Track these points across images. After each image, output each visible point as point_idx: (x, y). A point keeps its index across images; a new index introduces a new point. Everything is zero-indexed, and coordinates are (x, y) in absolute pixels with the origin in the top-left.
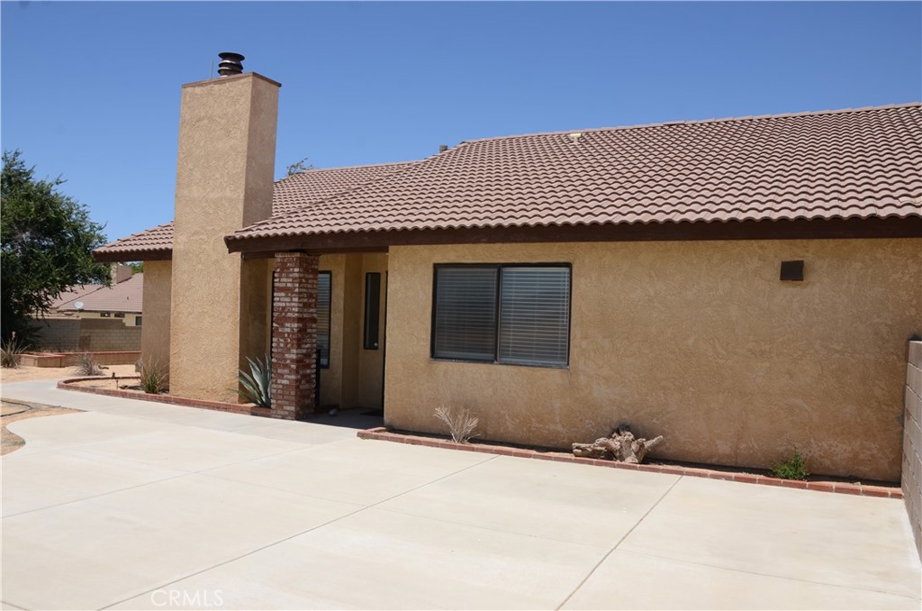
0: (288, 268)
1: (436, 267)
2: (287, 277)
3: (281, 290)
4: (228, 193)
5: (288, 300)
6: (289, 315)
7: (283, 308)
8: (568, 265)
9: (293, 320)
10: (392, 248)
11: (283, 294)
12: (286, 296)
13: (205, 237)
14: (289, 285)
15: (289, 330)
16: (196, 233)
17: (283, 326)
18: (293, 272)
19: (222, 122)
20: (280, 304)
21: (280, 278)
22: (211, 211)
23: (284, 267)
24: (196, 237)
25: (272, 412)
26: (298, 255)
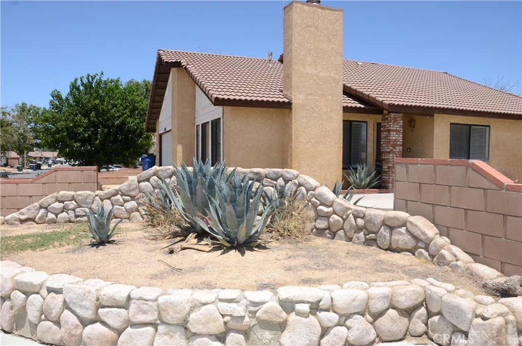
0: (398, 120)
1: (451, 124)
2: (397, 125)
3: (394, 131)
4: (333, 75)
5: (398, 136)
6: (398, 143)
7: (395, 140)
8: (489, 126)
9: (400, 145)
10: (436, 115)
11: (395, 133)
12: (397, 134)
13: (318, 98)
14: (398, 129)
15: (398, 150)
16: (310, 94)
17: (395, 148)
18: (400, 123)
19: (325, 32)
20: (394, 138)
21: (394, 125)
22: (321, 83)
23: (395, 120)
24: (311, 97)
25: (390, 190)
26: (402, 115)
